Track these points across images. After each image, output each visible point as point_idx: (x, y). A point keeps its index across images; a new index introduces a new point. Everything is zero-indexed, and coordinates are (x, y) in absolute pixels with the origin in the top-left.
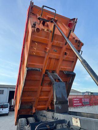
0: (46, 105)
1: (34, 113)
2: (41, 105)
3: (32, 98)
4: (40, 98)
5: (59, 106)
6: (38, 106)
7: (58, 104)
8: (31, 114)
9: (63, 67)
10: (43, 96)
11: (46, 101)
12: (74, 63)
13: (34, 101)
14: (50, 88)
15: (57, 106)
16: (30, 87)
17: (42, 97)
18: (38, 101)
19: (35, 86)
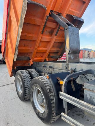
0: (43, 57)
1: (32, 65)
2: (38, 57)
3: (29, 49)
4: (38, 49)
5: (72, 56)
6: (35, 58)
7: (70, 54)
8: (28, 66)
9: (71, 10)
10: (41, 47)
11: (43, 53)
12: (85, 5)
13: (32, 53)
14: (51, 38)
15: (70, 56)
16: (28, 35)
17: (40, 49)
18: (37, 53)
19: (34, 34)
